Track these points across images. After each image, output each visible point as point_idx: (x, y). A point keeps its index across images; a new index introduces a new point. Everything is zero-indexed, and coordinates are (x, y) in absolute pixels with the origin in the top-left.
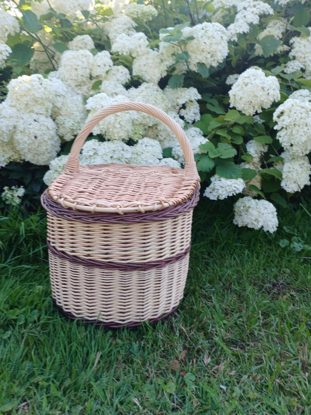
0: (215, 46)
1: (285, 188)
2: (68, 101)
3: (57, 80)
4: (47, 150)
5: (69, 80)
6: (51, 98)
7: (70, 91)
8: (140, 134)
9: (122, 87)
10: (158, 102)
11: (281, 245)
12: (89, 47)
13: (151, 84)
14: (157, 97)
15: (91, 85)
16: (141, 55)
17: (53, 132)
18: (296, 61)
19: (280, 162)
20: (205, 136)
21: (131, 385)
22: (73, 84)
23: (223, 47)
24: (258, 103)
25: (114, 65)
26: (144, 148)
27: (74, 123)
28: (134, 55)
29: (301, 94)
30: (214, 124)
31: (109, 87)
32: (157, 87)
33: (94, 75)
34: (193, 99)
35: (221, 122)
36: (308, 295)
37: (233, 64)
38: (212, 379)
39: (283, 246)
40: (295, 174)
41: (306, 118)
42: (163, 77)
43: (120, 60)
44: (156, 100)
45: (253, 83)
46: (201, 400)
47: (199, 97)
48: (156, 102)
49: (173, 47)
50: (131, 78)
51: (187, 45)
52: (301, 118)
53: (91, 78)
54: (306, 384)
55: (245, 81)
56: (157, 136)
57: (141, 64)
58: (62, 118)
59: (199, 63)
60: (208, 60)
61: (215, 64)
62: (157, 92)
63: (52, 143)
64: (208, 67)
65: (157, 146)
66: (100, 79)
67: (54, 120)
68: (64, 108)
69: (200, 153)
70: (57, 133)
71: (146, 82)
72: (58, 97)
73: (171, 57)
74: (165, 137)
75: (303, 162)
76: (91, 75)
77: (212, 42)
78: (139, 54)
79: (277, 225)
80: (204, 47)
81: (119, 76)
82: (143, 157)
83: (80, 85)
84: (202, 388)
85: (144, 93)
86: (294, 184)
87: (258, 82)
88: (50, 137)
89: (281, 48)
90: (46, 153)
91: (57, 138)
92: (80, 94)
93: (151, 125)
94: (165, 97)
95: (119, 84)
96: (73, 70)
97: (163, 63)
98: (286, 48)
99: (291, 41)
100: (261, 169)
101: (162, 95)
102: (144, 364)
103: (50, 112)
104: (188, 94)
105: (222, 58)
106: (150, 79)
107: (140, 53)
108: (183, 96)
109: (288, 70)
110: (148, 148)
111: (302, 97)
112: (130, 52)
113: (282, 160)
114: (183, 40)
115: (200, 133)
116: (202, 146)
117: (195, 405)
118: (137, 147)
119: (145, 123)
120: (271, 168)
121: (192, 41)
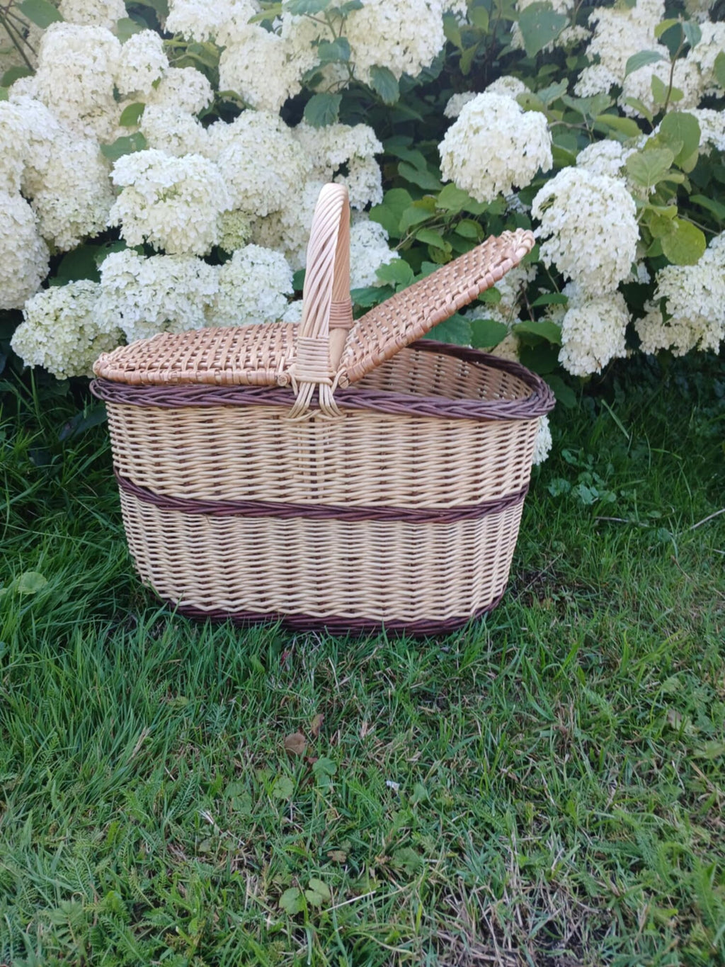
0: (411, 28)
1: (567, 366)
2: (62, 153)
3: (33, 103)
4: (15, 273)
5: (62, 103)
6: (18, 148)
7: (68, 130)
8: (238, 237)
9: (193, 119)
10: (280, 157)
11: (551, 490)
12: (114, 16)
13: (263, 114)
14: (277, 146)
15: (118, 114)
16: (239, 43)
17: (28, 231)
18: (600, 66)
19: (560, 306)
20: (392, 242)
21: (201, 784)
22: (74, 115)
23: (432, 29)
24: (502, 175)
25: (172, 65)
26: (248, 271)
27: (77, 207)
28: (220, 42)
29: (603, 152)
30: (412, 214)
31: (160, 121)
32: (277, 121)
33: (125, 89)
34: (363, 153)
35: (428, 211)
36: (598, 597)
37: (464, 65)
38: (371, 770)
39: (556, 494)
40: (587, 334)
41: (602, 215)
42: (292, 97)
43: (188, 53)
44: (275, 154)
45: (491, 127)
46: (343, 811)
47: (379, 148)
48: (276, 158)
49: (315, 25)
50: (217, 97)
51: (347, 23)
52: (590, 215)
53: (117, 96)
54: (561, 777)
55: (472, 122)
56: (281, 238)
57: (239, 64)
58: (48, 196)
59: (375, 67)
60: (397, 61)
61: (413, 71)
62: (278, 134)
63: (28, 256)
64: (398, 77)
65: (280, 264)
66: (141, 100)
67: (29, 201)
68: (52, 174)
69: (379, 286)
70: (37, 231)
71: (253, 109)
72: (37, 146)
73: (309, 50)
74: (300, 242)
75: (606, 306)
76: (116, 90)
77: (404, 17)
78: (234, 39)
79: (550, 448)
80: (387, 29)
81: (185, 92)
82: (245, 290)
83: (89, 115)
84: (347, 788)
85: (246, 136)
86: (586, 358)
87: (502, 125)
88: (22, 243)
89: (571, 34)
90: (14, 281)
91: (38, 243)
92: (91, 137)
93: (264, 215)
94: (296, 145)
95: (185, 112)
96: (71, 78)
97: (292, 63)
98: (581, 32)
99: (592, 18)
100: (518, 321)
101: (291, 141)
102: (233, 745)
103: (18, 182)
104: (351, 141)
105: (430, 56)
106: (260, 100)
107: (236, 38)
108: (340, 147)
109: (584, 90)
110: (256, 268)
111: (605, 160)
112: (210, 34)
113: (564, 301)
114: (337, 8)
115: (381, 235)
116: (383, 270)
117: (331, 819)
118: (232, 268)
119: (250, 208)
120: (542, 320)
121: (358, 13)
